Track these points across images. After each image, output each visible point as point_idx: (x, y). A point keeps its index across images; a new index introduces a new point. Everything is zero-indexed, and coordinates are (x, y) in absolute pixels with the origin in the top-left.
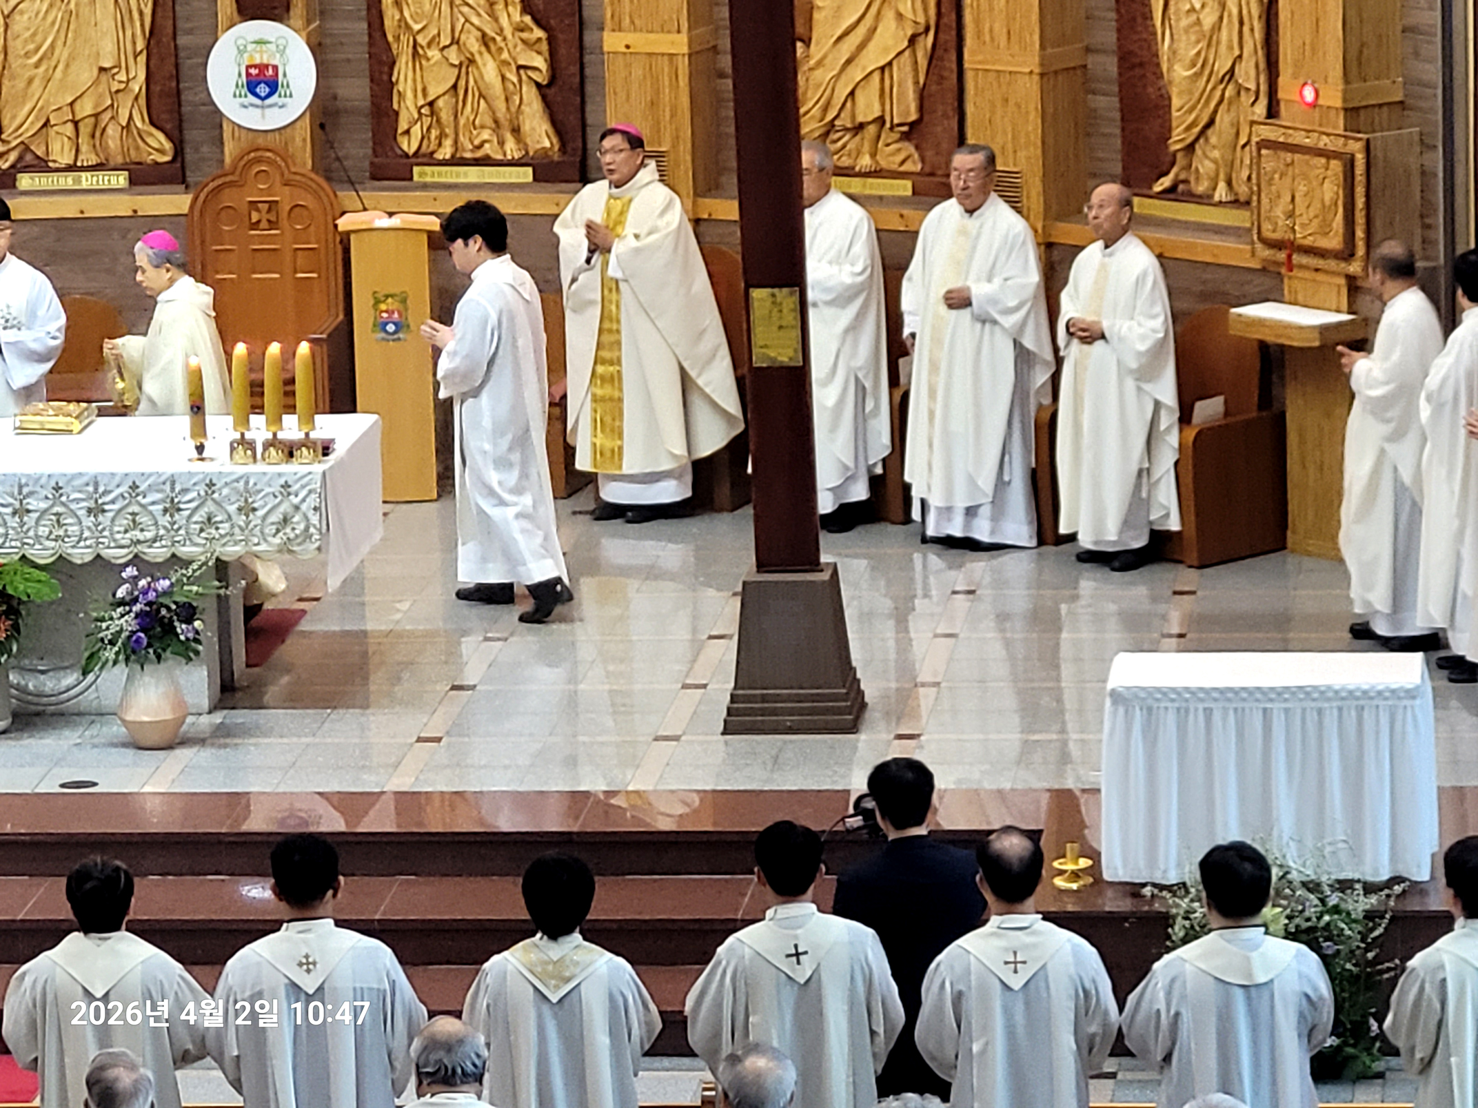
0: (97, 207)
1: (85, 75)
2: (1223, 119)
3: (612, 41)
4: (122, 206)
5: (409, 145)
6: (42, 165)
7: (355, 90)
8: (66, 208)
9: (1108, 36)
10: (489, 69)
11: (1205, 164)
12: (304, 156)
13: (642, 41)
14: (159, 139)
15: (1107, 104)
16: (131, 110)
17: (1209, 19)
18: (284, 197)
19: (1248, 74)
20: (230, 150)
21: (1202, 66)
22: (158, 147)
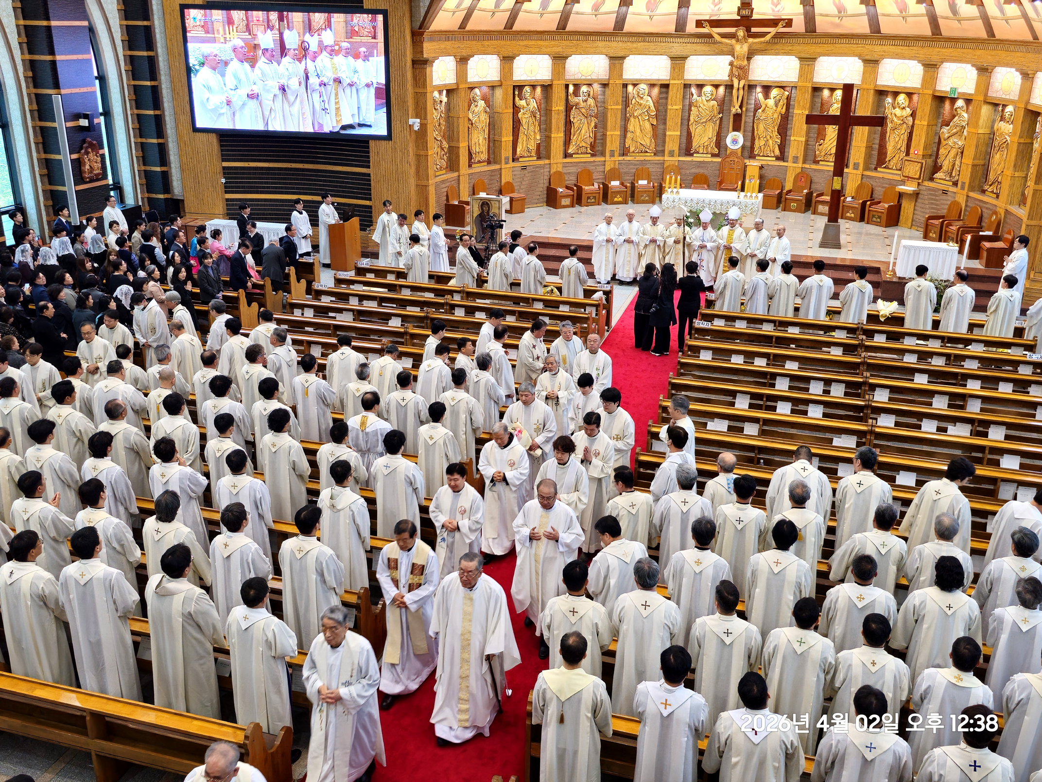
0: (706, 160)
1: (706, 139)
2: (897, 156)
3: (792, 138)
4: (710, 160)
5: (756, 153)
6: (698, 153)
7: (748, 144)
8: (701, 159)
9: (877, 141)
10: (771, 142)
11: (892, 163)
12: (740, 154)
13: (797, 138)
14: (716, 150)
15: (875, 153)
16: (713, 144)
17: (897, 139)
18: (736, 160)
19: (903, 149)
20: (728, 152)
21: (895, 147)
22: (716, 151)
